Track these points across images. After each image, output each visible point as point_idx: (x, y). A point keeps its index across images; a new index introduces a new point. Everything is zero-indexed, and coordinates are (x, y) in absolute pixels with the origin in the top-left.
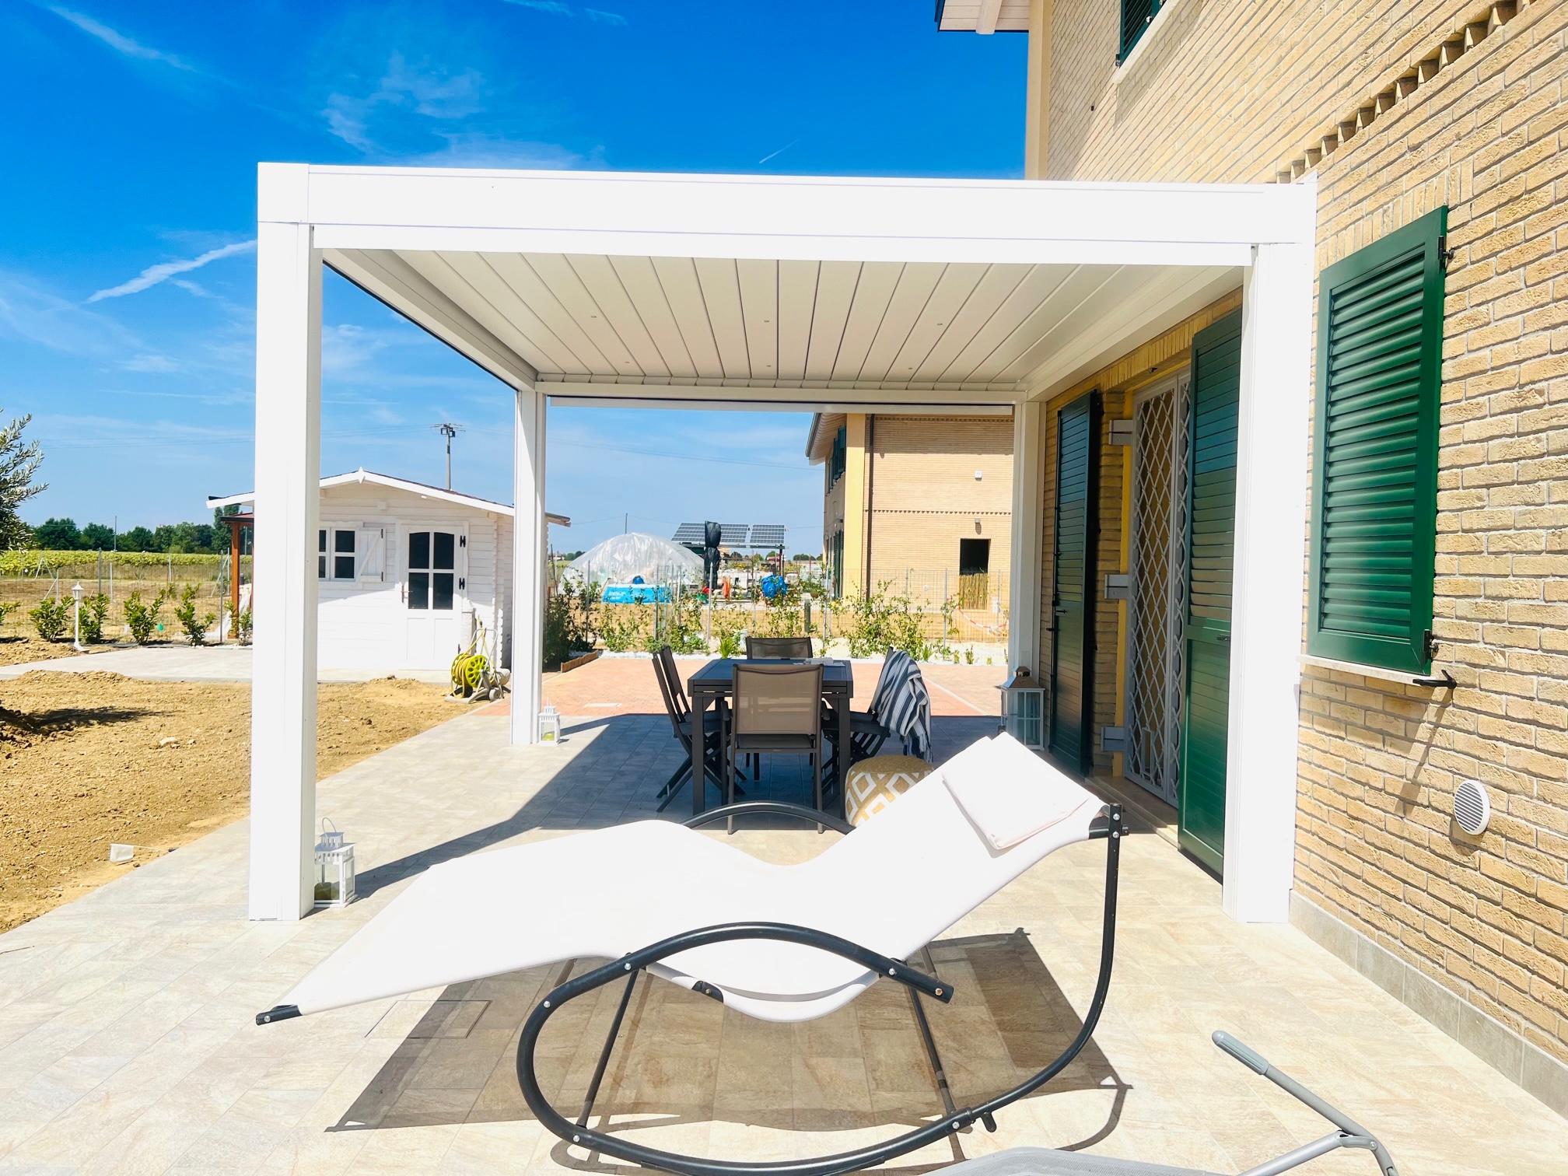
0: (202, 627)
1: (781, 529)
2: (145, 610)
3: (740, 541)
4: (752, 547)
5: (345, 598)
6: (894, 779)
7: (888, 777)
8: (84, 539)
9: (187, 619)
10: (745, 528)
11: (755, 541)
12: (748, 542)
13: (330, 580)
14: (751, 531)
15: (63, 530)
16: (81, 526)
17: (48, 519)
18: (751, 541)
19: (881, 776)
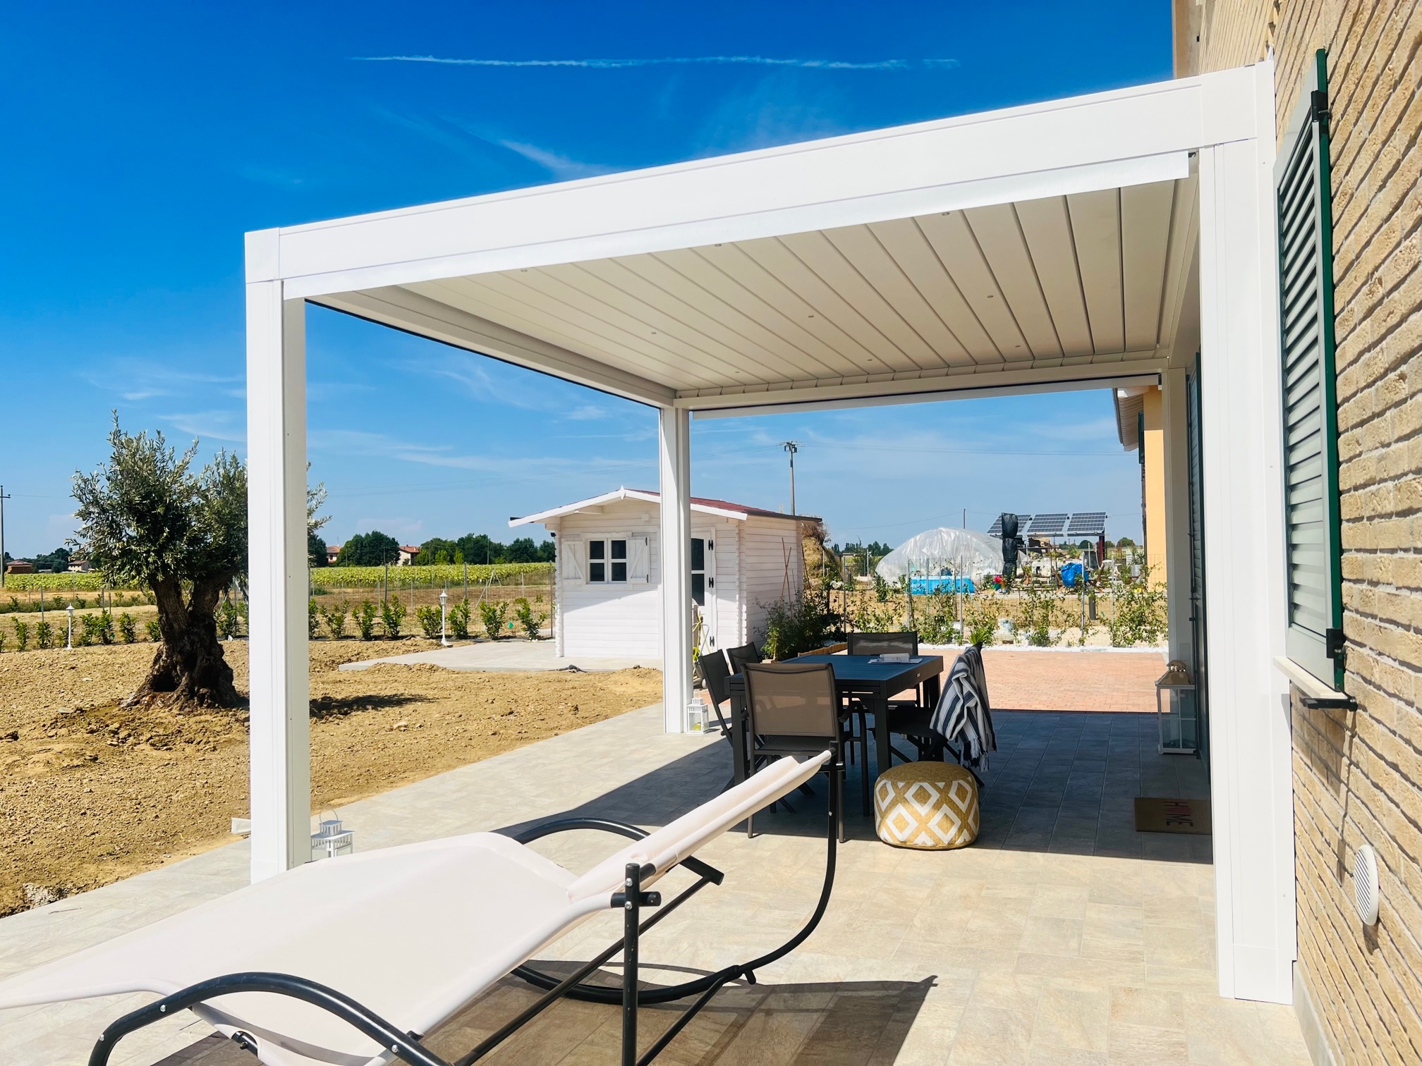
0: (536, 624)
1: (1102, 516)
2: (495, 611)
3: (1057, 530)
4: (1069, 535)
5: (620, 598)
6: (914, 789)
7: (908, 787)
8: (540, 553)
9: (525, 617)
10: (1065, 516)
11: (1073, 530)
12: (1065, 531)
13: (608, 583)
14: (1070, 520)
15: (526, 547)
16: (538, 544)
17: (515, 539)
18: (1069, 530)
19: (901, 785)
